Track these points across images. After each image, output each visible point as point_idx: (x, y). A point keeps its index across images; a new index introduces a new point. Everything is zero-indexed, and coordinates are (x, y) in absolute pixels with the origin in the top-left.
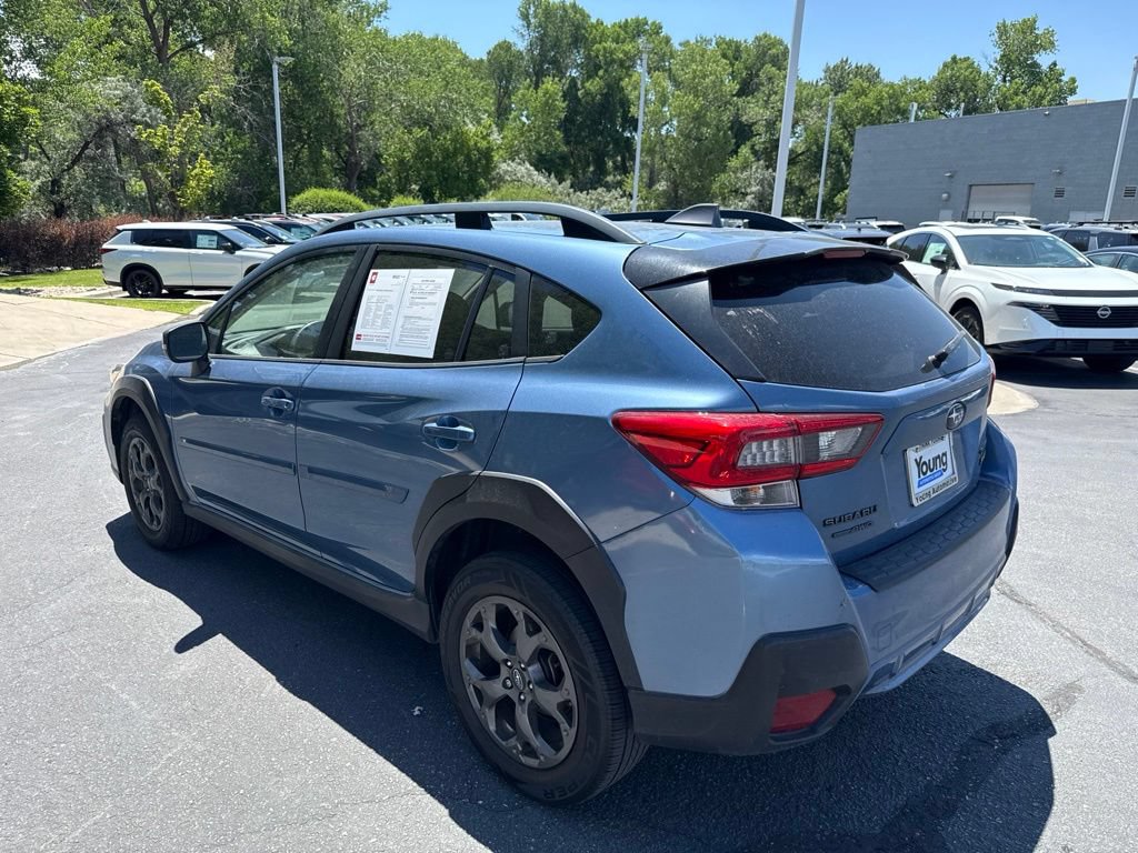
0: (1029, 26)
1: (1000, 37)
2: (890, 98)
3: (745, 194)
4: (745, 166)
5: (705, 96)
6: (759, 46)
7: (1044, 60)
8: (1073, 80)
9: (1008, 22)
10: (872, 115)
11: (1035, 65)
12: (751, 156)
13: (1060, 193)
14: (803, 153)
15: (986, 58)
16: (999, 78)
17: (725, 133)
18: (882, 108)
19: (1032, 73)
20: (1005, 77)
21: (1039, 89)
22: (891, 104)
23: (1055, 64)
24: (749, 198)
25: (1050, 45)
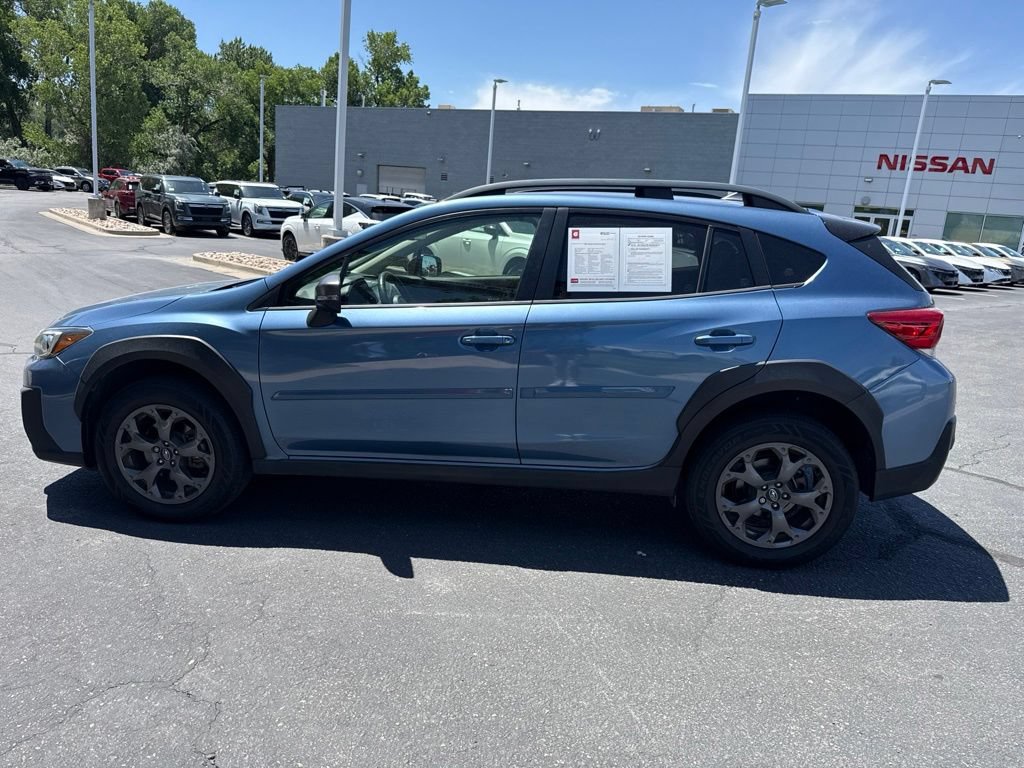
0: (390, 39)
1: (371, 44)
2: (290, 81)
3: (167, 156)
4: (161, 129)
5: (113, 53)
6: (155, 11)
7: (405, 68)
8: (426, 88)
9: (375, 33)
10: (277, 95)
11: (399, 71)
12: (166, 120)
13: (444, 177)
14: (216, 122)
15: (362, 59)
16: (373, 77)
17: (139, 94)
18: (285, 90)
19: (397, 78)
20: (377, 78)
21: (405, 91)
22: (291, 87)
23: (411, 73)
24: (170, 159)
25: (407, 58)
